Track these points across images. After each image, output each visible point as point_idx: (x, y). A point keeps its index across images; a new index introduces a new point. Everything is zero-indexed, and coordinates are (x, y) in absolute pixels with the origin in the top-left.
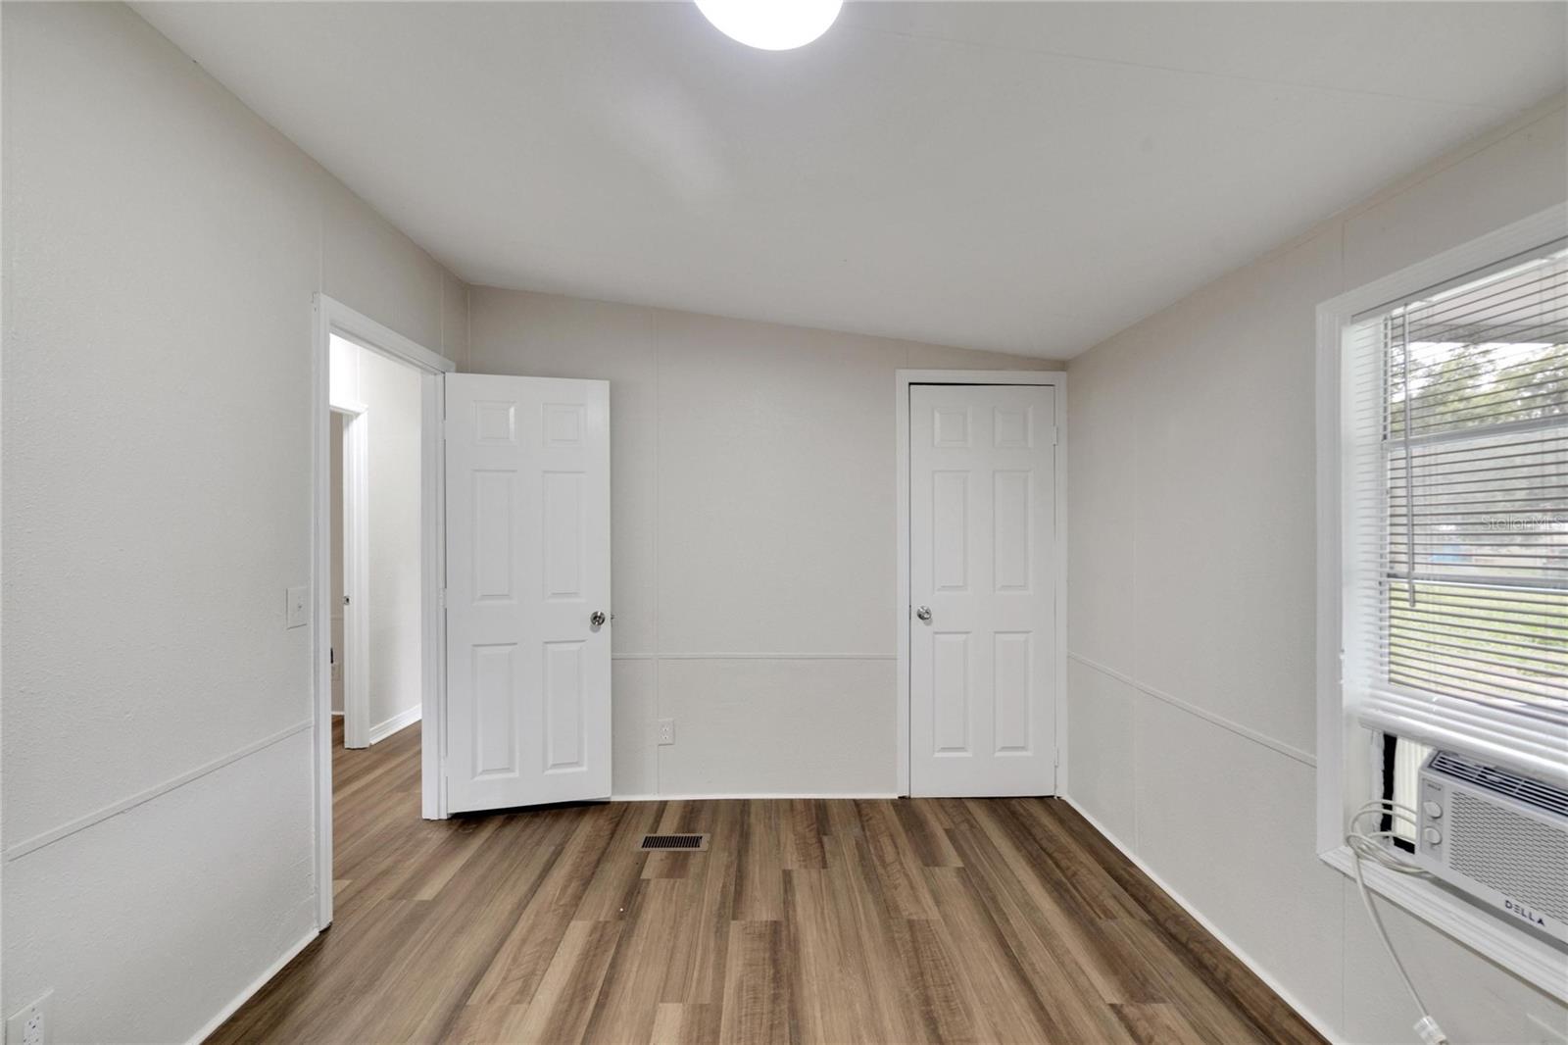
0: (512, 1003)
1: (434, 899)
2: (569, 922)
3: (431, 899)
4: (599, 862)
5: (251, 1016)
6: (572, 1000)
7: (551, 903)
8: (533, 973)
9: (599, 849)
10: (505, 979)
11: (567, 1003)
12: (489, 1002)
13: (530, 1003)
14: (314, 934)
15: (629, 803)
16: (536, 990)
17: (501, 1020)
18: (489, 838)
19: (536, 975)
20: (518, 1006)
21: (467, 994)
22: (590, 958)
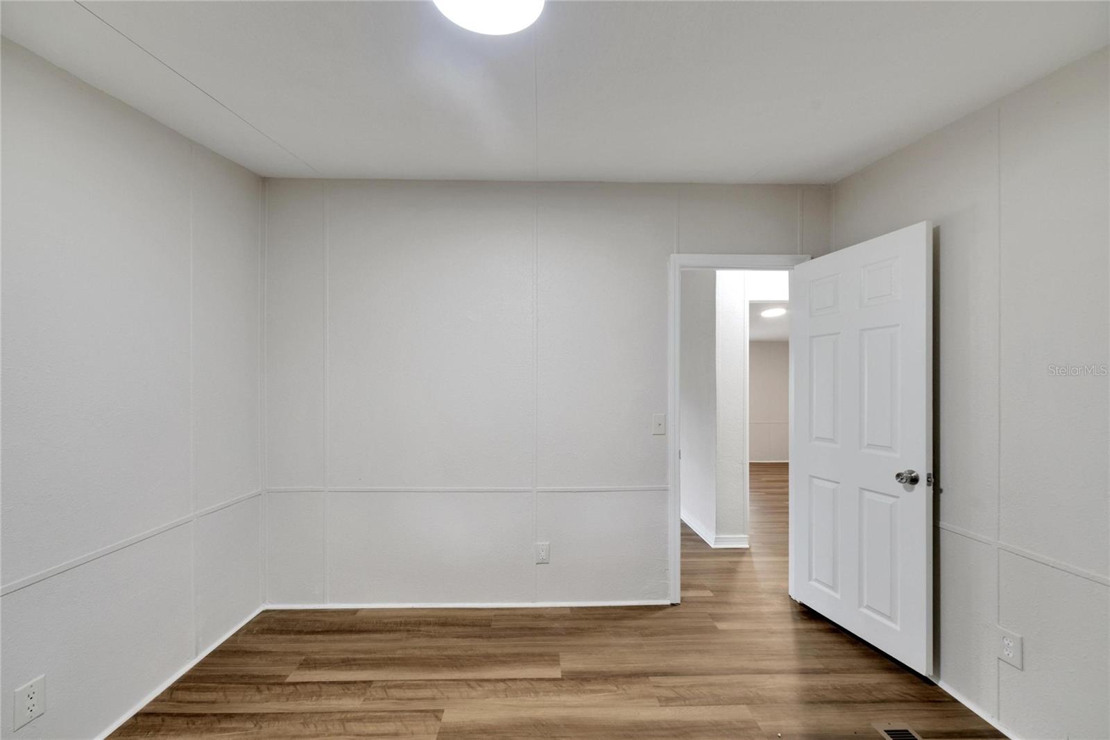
0: (657, 697)
1: (721, 630)
2: (743, 704)
3: (720, 628)
4: (830, 702)
5: (618, 611)
6: (672, 729)
7: (755, 687)
8: (685, 699)
9: (850, 697)
10: (674, 687)
11: (669, 727)
12: (654, 686)
13: (661, 706)
14: (668, 602)
15: (955, 701)
16: (672, 706)
17: (645, 697)
18: (800, 629)
19: (684, 701)
20: (657, 700)
21: (656, 674)
22: (715, 728)
